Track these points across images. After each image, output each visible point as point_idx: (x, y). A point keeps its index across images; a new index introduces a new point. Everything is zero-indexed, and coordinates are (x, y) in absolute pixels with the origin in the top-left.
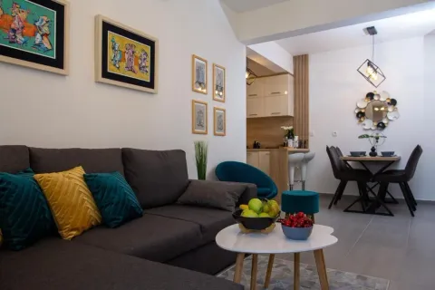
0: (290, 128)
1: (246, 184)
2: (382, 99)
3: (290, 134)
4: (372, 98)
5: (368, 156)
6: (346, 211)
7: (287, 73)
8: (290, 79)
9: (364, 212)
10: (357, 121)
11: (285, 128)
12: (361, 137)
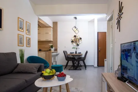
0: (52, 45)
1: (40, 64)
2: (78, 38)
3: (52, 47)
4: (75, 37)
5: (75, 54)
6: (69, 70)
7: (51, 27)
8: (52, 29)
9: (74, 70)
10: (71, 43)
11: (50, 45)
12: (73, 48)
